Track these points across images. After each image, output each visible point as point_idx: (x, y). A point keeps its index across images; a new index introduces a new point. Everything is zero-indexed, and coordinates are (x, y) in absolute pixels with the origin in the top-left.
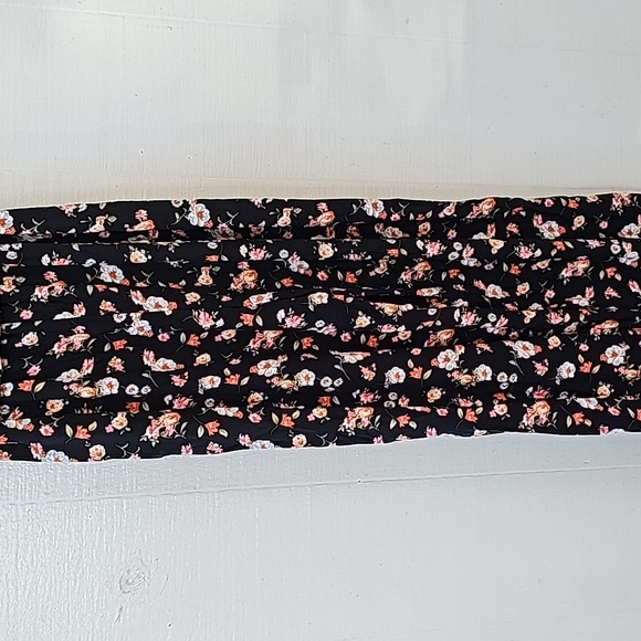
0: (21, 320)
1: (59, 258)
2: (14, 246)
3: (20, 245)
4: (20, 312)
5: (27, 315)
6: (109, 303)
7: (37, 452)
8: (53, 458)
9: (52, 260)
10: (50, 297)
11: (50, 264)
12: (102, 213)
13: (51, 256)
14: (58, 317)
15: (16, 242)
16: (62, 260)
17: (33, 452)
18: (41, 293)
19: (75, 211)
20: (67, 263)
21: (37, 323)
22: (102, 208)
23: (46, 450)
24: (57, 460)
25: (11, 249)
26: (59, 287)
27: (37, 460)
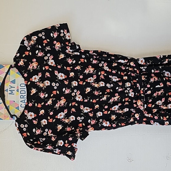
0: (147, 87)
1: (156, 70)
2: (145, 67)
3: (146, 67)
4: (147, 85)
5: (149, 86)
6: (169, 83)
7: (152, 123)
8: (156, 124)
9: (155, 71)
10: (154, 81)
11: (154, 72)
12: (167, 58)
13: (154, 70)
14: (157, 87)
15: (145, 66)
16: (157, 71)
17: (151, 123)
18: (152, 80)
19: (160, 57)
20: (158, 72)
21: (151, 88)
22: (167, 56)
23: (154, 122)
24: (157, 125)
25: (144, 68)
26: (156, 79)
27: (152, 125)
